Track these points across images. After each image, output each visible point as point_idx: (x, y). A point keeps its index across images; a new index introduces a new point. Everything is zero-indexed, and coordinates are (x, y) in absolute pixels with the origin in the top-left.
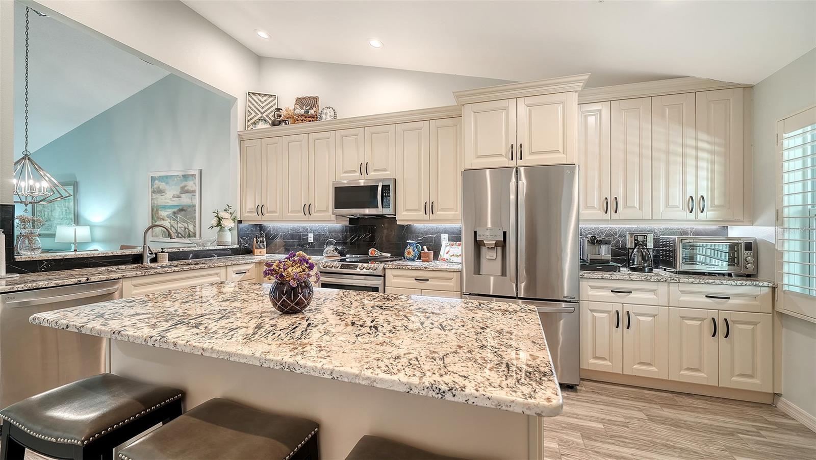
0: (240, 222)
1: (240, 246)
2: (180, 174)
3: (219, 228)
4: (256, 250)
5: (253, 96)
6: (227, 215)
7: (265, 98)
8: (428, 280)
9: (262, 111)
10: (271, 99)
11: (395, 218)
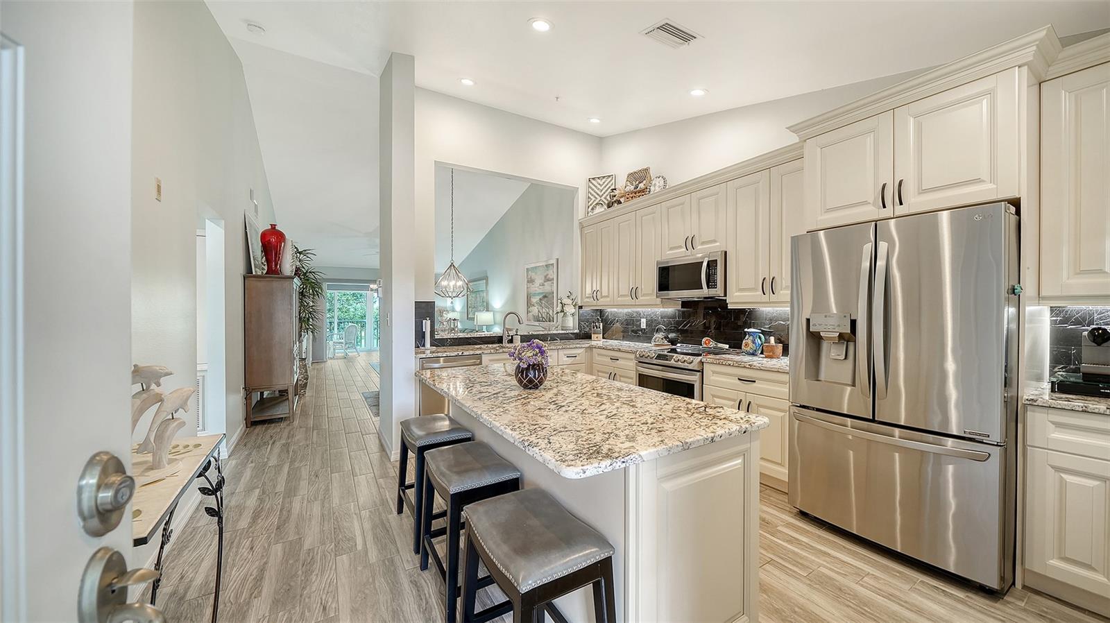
0: (581, 307)
1: (580, 331)
2: (544, 264)
3: (563, 314)
4: (593, 335)
5: (593, 181)
6: (569, 301)
7: (604, 180)
8: (755, 382)
9: (601, 194)
10: (610, 179)
11: (726, 300)
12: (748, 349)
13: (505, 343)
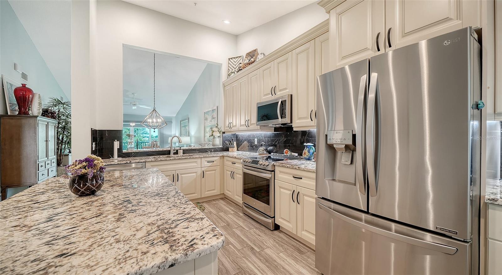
0: (224, 133)
1: (223, 146)
2: (211, 109)
3: (213, 137)
4: (229, 149)
5: (231, 60)
6: (216, 129)
7: (237, 59)
8: (302, 178)
9: (235, 67)
10: (240, 58)
11: (292, 125)
12: (305, 156)
13: (172, 155)
